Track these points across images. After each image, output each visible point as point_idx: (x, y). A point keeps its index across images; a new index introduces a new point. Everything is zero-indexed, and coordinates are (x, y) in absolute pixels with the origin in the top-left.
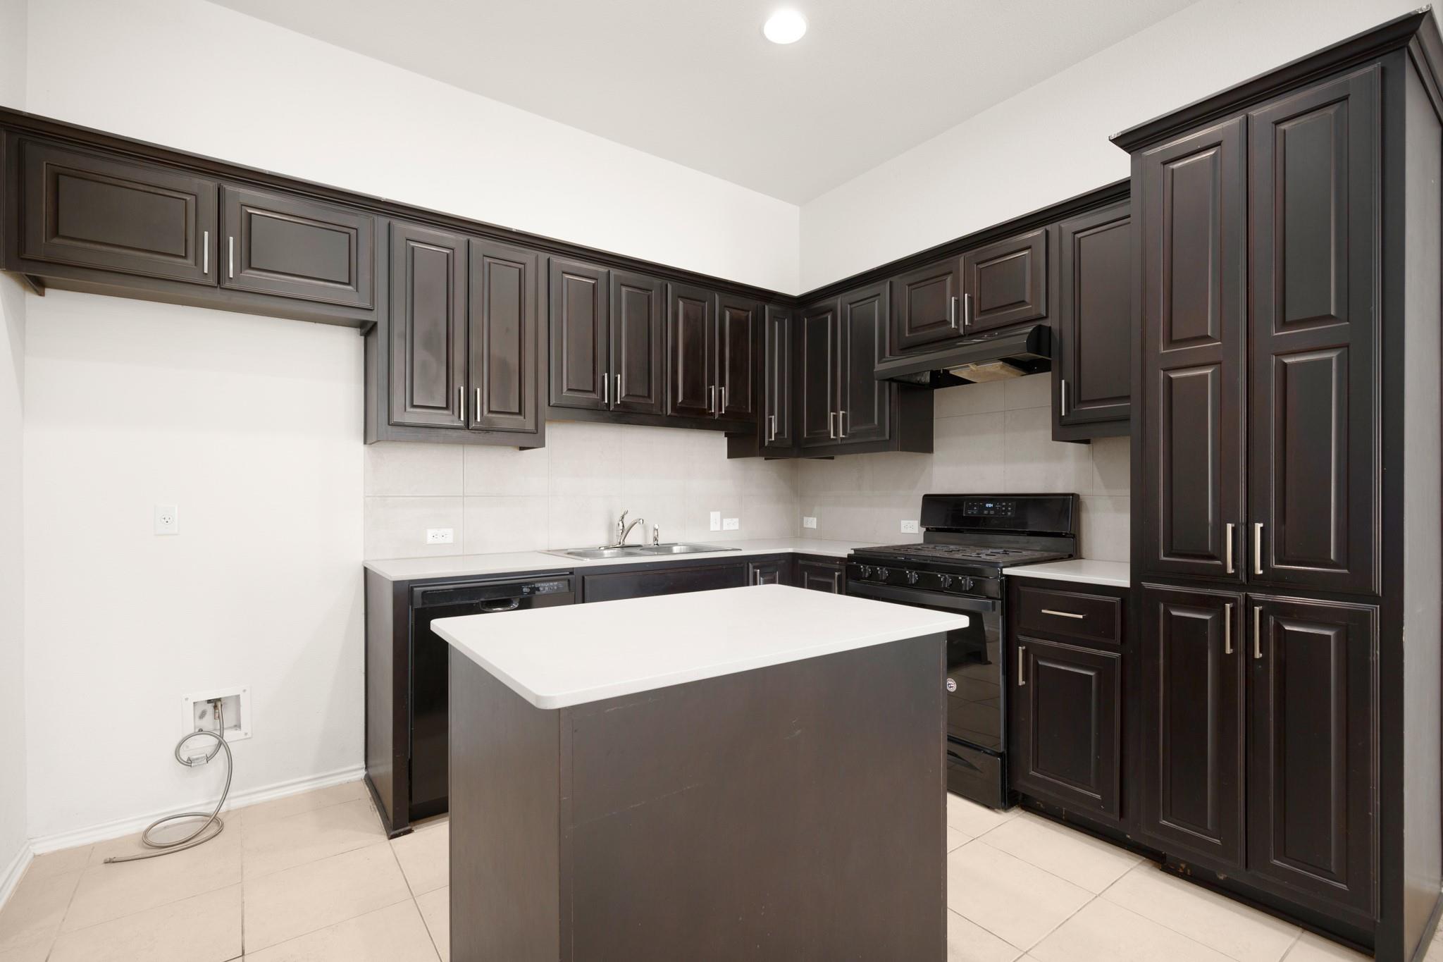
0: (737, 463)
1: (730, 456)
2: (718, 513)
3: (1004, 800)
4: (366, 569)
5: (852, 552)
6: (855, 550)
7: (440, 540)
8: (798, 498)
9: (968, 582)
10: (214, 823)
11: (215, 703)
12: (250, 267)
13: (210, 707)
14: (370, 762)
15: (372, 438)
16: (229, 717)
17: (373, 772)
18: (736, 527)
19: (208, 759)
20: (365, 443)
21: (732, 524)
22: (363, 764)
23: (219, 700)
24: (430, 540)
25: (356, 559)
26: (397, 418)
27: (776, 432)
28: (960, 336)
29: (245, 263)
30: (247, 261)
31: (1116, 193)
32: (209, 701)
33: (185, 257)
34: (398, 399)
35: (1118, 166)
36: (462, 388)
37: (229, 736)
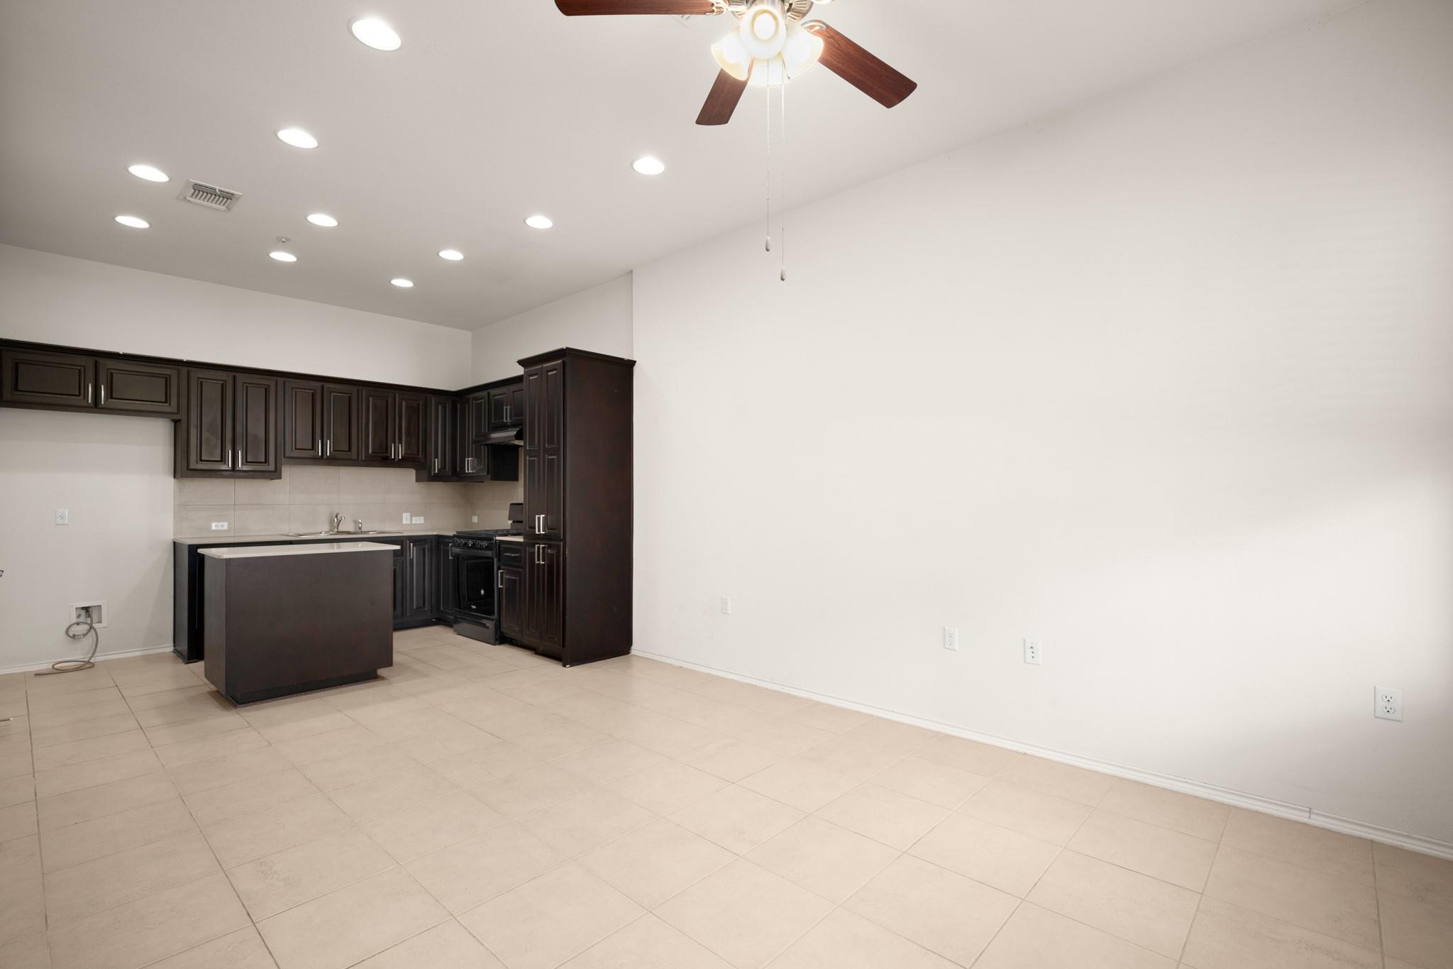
0: (417, 483)
1: (417, 481)
2: (409, 514)
3: (496, 640)
4: (174, 543)
5: (455, 533)
6: (457, 532)
7: (220, 528)
8: (469, 504)
9: (485, 544)
10: (87, 665)
11: (87, 609)
12: (112, 398)
13: (83, 612)
14: (176, 644)
15: (178, 474)
16: (95, 616)
17: (178, 648)
18: (422, 522)
19: (85, 635)
20: (174, 477)
21: (419, 520)
22: (172, 644)
23: (89, 607)
24: (214, 528)
25: (170, 537)
26: (192, 467)
27: (439, 467)
28: (508, 426)
29: (109, 396)
30: (110, 395)
31: (518, 380)
32: (83, 608)
33: (79, 395)
34: (193, 456)
35: (520, 371)
36: (230, 452)
37: (95, 625)
